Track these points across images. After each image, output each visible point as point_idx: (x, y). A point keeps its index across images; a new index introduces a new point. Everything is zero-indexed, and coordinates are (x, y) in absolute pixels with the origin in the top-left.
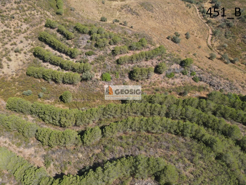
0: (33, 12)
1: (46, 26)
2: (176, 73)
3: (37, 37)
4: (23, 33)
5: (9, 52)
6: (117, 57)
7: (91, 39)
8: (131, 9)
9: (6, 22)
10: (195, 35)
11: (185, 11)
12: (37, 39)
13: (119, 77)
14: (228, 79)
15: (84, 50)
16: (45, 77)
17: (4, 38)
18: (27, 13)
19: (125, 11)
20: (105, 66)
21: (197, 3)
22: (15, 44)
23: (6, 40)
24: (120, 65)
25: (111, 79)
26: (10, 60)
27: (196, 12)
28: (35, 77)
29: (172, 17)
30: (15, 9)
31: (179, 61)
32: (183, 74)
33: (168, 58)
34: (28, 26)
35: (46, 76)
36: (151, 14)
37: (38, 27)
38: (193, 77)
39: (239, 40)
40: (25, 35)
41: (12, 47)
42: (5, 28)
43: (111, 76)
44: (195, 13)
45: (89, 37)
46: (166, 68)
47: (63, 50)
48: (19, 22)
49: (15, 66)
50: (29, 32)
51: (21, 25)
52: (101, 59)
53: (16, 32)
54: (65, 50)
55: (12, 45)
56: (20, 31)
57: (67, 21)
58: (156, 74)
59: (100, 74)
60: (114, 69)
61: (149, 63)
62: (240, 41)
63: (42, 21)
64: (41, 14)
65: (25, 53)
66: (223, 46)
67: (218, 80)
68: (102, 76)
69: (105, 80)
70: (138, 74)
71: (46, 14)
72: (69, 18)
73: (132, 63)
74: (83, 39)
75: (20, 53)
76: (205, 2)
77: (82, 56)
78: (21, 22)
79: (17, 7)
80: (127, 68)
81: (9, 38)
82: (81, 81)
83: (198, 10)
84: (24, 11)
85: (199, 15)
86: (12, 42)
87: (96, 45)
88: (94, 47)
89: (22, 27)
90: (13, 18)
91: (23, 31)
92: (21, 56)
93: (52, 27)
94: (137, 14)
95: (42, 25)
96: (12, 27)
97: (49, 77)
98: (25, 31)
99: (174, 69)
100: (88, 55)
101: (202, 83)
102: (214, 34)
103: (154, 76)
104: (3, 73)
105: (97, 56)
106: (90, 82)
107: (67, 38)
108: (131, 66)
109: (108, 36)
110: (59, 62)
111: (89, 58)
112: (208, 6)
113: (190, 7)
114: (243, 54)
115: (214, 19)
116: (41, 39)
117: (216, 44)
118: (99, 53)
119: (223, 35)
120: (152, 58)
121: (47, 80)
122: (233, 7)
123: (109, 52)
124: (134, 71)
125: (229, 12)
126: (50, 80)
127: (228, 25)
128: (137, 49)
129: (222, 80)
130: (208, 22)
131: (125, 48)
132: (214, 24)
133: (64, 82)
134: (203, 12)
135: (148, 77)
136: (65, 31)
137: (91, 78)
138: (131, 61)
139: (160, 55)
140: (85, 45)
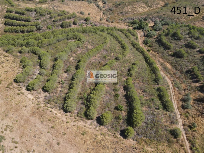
1: (7, 12)
2: (83, 24)
3: (3, 17)
6: (53, 19)
7: (37, 13)
10: (94, 14)
11: (88, 6)
13: (56, 27)
14: (107, 24)
15: (34, 18)
16: (16, 30)
19: (51, 7)
20: (47, 23)
21: (94, 3)
24: (55, 22)
25: (52, 28)
27: (94, 6)
28: (10, 32)
29: (80, 8)
31: (84, 19)
32: (87, 24)
33: (78, 18)
36: (67, 6)
37: (2, 12)
38: (91, 25)
39: (116, 15)
43: (52, 27)
44: (93, 7)
45: (35, 12)
46: (78, 22)
47: (22, 19)
52: (45, 21)
54: (23, 19)
57: (19, 8)
58: (74, 25)
59: (46, 27)
60: (52, 24)
61: (69, 21)
63: (3, 10)
64: (2, 7)
66: (109, 17)
67: (103, 25)
68: (47, 27)
69: (49, 29)
70: (65, 24)
72: (19, 7)
73: (61, 21)
74: (32, 14)
76: (99, 2)
77: (34, 21)
80: (59, 23)
82: (37, 31)
83: (95, 6)
85: (96, 8)
87: (41, 15)
88: (39, 16)
93: (11, 12)
95: (4, 12)
97: (18, 30)
100: (37, 20)
102: (104, 13)
105: (42, 20)
106: (41, 31)
107: (23, 14)
108: (61, 22)
109: (46, 11)
110: (22, 24)
111: (38, 21)
112: (101, 4)
113: (90, 4)
114: (117, 19)
115: (104, 9)
116: (6, 17)
117: (105, 18)
118: (43, 18)
119: (108, 14)
120: (70, 19)
121: (17, 32)
122: (113, 2)
123: (48, 18)
124: (62, 23)
125: (111, 4)
126: (19, 31)
127: (111, 10)
128: (62, 15)
129: (105, 25)
130: (101, 10)
131: (56, 15)
132: (104, 10)
133: (28, 32)
134: (98, 6)
135: (70, 26)
136: (20, 11)
137: (42, 28)
138: (60, 20)
139: (74, 17)
140: (34, 16)
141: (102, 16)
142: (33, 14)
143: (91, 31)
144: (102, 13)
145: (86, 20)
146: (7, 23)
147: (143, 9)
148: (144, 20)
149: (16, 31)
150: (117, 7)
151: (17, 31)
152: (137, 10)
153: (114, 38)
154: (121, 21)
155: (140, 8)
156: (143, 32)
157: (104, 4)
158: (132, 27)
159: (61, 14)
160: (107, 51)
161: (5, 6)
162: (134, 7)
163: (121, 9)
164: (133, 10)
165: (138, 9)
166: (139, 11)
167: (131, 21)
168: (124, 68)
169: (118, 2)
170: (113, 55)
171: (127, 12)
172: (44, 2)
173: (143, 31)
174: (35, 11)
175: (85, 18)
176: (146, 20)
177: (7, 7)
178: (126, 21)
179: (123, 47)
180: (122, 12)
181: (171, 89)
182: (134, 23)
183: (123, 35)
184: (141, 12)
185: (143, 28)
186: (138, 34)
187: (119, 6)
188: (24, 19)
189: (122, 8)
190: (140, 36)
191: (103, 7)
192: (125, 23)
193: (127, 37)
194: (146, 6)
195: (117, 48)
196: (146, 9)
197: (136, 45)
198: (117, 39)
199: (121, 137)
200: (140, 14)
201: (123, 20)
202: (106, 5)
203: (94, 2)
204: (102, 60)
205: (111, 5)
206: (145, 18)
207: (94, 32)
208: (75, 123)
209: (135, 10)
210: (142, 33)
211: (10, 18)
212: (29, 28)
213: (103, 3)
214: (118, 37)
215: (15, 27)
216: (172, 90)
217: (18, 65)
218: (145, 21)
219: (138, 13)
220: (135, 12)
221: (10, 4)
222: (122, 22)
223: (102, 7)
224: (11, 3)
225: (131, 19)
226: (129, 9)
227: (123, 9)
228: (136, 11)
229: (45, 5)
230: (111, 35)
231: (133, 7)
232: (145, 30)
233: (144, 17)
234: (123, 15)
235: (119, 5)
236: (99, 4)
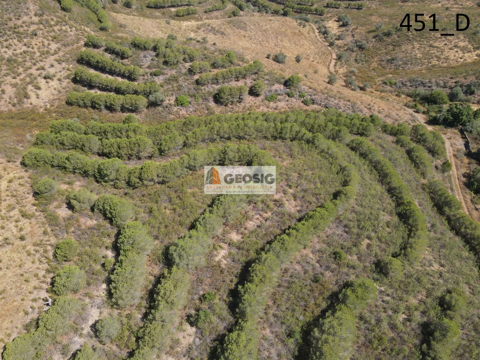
0: (64, 28)
1: (86, 45)
2: (279, 95)
3: (74, 60)
4: (53, 55)
5: (35, 78)
6: (196, 77)
7: (157, 55)
8: (212, 27)
9: (25, 40)
10: (311, 59)
11: (297, 31)
12: (75, 62)
13: (200, 101)
14: (349, 101)
15: (147, 70)
16: (96, 103)
17: (25, 61)
18: (56, 28)
19: (204, 31)
20: (180, 88)
21: (316, 22)
22: (43, 69)
23: (28, 64)
24: (200, 87)
25: (190, 103)
26: (39, 88)
27: (314, 32)
28: (79, 106)
29: (277, 38)
30: (37, 24)
31: (283, 81)
32: (289, 96)
33: (267, 77)
34: (58, 45)
35: (97, 101)
36: (243, 33)
37: (75, 46)
38: (302, 100)
39: (374, 65)
40: (56, 57)
41: (39, 72)
42: (25, 48)
43: (189, 99)
44: (312, 34)
45: (154, 54)
46: (264, 89)
47: (118, 70)
48: (45, 40)
49: (46, 96)
50: (61, 54)
51: (49, 45)
52: (175, 79)
53: (42, 53)
54: (120, 71)
55: (38, 70)
56: (48, 52)
57: (118, 38)
58: (251, 97)
59: (173, 98)
60: (193, 91)
61: (241, 83)
62: (376, 66)
63: (78, 40)
64: (77, 30)
65: (59, 80)
66: (352, 72)
67: (336, 101)
68: (177, 100)
69: (182, 104)
70: (227, 94)
71: (84, 30)
72: (120, 35)
73: (217, 83)
74: (145, 57)
75: (52, 80)
76: (328, 21)
77: (146, 77)
78: (48, 40)
79: (39, 21)
80: (211, 90)
81: (33, 61)
82: (147, 108)
83: (317, 31)
84: (51, 26)
85: (318, 37)
86: (38, 66)
87: (166, 63)
88: (162, 66)
89: (50, 47)
90: (36, 35)
91: (52, 52)
92: (54, 83)
93: (95, 46)
94: (223, 33)
95: (79, 44)
96: (35, 46)
97: (101, 102)
98: (56, 53)
99: (276, 91)
100: (155, 75)
101: (315, 107)
102: (339, 58)
103: (249, 100)
104: (31, 104)
105: (168, 76)
106: (160, 108)
107: (122, 56)
108: (217, 87)
109: (181, 51)
110: (114, 85)
111: (156, 79)
112: (332, 26)
113: (304, 26)
114: (379, 80)
115: (340, 41)
116: (81, 61)
117: (341, 71)
118: (171, 72)
119: (352, 59)
120: (244, 77)
121: (98, 109)
122: (368, 25)
123: (184, 71)
124: (220, 91)
125: (362, 30)
126: (103, 107)
127: (361, 48)
128: (223, 67)
129: (342, 102)
130: (331, 44)
131: (207, 64)
132: (340, 47)
133: (123, 109)
134: (325, 33)
135: (240, 100)
136: (118, 48)
137: (162, 101)
138: (215, 81)
139: (256, 73)
140: (149, 63)
141: (335, 65)
142: (147, 58)
143: (300, 135)
144: (334, 56)
145: (287, 83)
146: (78, 78)
147: (461, 55)
148: (466, 93)
149: (94, 106)
150: (381, 40)
151: (98, 104)
152: (442, 57)
153: (371, 170)
154: (388, 88)
155: (451, 49)
156: (464, 137)
157: (341, 26)
158: (424, 113)
159: (221, 63)
160: (347, 229)
161: (86, 29)
162: (433, 47)
163: (391, 47)
164: (428, 56)
165: (446, 54)
166: (447, 59)
167: (422, 91)
168: (404, 316)
169: (383, 27)
170: (369, 246)
171: (414, 61)
172: (189, 14)
173: (462, 132)
174: (155, 49)
175: (287, 76)
176: (472, 93)
177: (91, 31)
178: (404, 89)
180: (393, 59)
182: (430, 100)
183: (399, 154)
184: (454, 64)
185: (464, 124)
186: (447, 144)
187: (385, 38)
188: (122, 71)
189: (396, 45)
190: (454, 155)
191: (339, 38)
192: (403, 96)
193: (417, 166)
194: (470, 46)
195: (385, 217)
196: (470, 54)
197: (450, 207)
200: (454, 71)
201: (395, 84)
202: (349, 32)
203: (315, 20)
204: (328, 268)
205: (364, 32)
206: (469, 86)
207: (308, 142)
209: (436, 56)
210: (460, 143)
211: (89, 64)
212: (129, 99)
213: (341, 23)
218: (469, 97)
219: (445, 65)
220: (434, 62)
221: (100, 21)
222: (391, 92)
223: (335, 35)
224: (102, 20)
225: (423, 84)
226: (417, 52)
227: (397, 48)
228: (438, 58)
229: (189, 23)
230: (363, 155)
231: (431, 46)
232: (471, 132)
233: (466, 82)
234: (397, 67)
235: (388, 34)
236: (327, 26)
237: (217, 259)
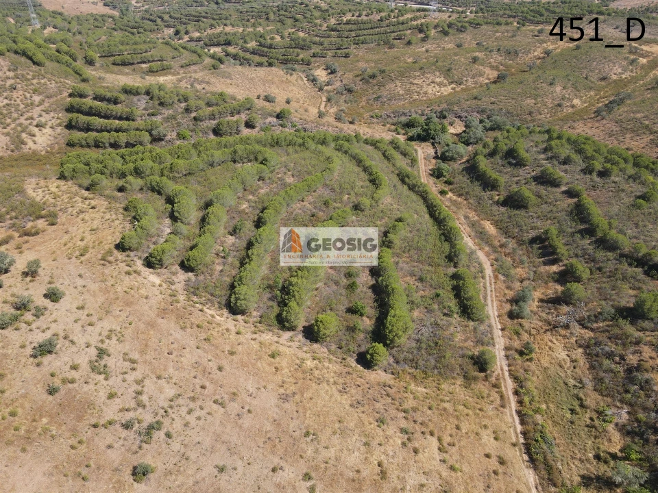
0: (42, 81)
1: (71, 95)
2: (273, 126)
3: (62, 109)
4: (38, 106)
5: (27, 127)
6: (193, 115)
7: (151, 99)
8: (195, 78)
9: (5, 94)
10: (301, 102)
11: (284, 79)
12: (63, 112)
13: (201, 134)
14: (337, 127)
15: (144, 112)
16: (99, 142)
17: (11, 113)
18: (35, 81)
19: (186, 82)
20: (179, 125)
21: (304, 71)
22: (32, 118)
23: (15, 115)
24: (198, 122)
25: (191, 136)
26: (34, 136)
27: (302, 80)
28: (82, 146)
29: (264, 85)
30: (12, 78)
31: (275, 114)
32: (282, 126)
33: (259, 112)
34: (41, 97)
35: (100, 140)
36: (229, 81)
37: (59, 97)
38: (295, 129)
40: (42, 107)
41: (29, 122)
42: (6, 101)
43: (191, 134)
44: (300, 82)
45: (148, 97)
46: (259, 123)
47: (114, 113)
48: (26, 93)
49: (44, 142)
50: (47, 105)
51: (31, 97)
52: (173, 117)
53: (27, 105)
55: (26, 119)
56: (32, 104)
57: (104, 87)
58: (247, 129)
59: (175, 133)
60: (192, 127)
61: (235, 118)
62: (364, 104)
63: (61, 92)
64: (56, 82)
65: (52, 128)
66: (342, 110)
67: (325, 128)
68: (178, 134)
69: (184, 138)
70: (225, 126)
71: (65, 82)
72: (104, 85)
73: (214, 119)
74: (139, 100)
75: (45, 128)
76: (316, 70)
77: (144, 118)
78: (29, 93)
79: (15, 75)
80: (209, 125)
81: (19, 112)
82: (151, 143)
83: (305, 79)
84: (29, 80)
85: (308, 84)
86: (25, 117)
87: (161, 104)
88: (158, 107)
89: (33, 99)
90: (15, 89)
91: (37, 103)
92: (47, 130)
93: (81, 96)
95: (63, 96)
96: (17, 99)
97: (105, 141)
98: (40, 104)
99: (270, 123)
100: (153, 115)
102: (329, 100)
103: (246, 132)
104: (30, 149)
105: (166, 115)
106: (163, 143)
107: (116, 102)
108: (215, 122)
109: (175, 93)
110: (114, 127)
111: (154, 118)
112: (321, 75)
113: (291, 75)
114: (367, 115)
115: (330, 87)
116: (70, 109)
117: (332, 111)
118: (168, 112)
119: (342, 101)
120: (239, 113)
121: (102, 147)
122: (356, 70)
123: (180, 110)
124: (218, 125)
125: (349, 75)
126: (107, 145)
127: (350, 91)
128: (217, 105)
129: (331, 128)
130: (321, 90)
131: (202, 103)
132: (329, 92)
133: (128, 145)
134: (314, 80)
135: (238, 132)
136: (109, 95)
137: (165, 136)
138: (212, 117)
139: (249, 109)
140: (144, 106)
141: (326, 106)
142: (142, 103)
143: (293, 142)
144: (324, 99)
145: (278, 117)
146: (73, 124)
147: (438, 89)
148: (440, 118)
149: (97, 145)
150: (367, 82)
151: (102, 142)
152: (422, 92)
153: (351, 160)
154: (375, 120)
155: (429, 85)
156: (435, 148)
157: (330, 74)
158: (404, 134)
159: (214, 101)
160: (333, 190)
161: (67, 81)
162: (413, 84)
163: (376, 88)
164: (409, 92)
165: (425, 89)
166: (426, 93)
167: (403, 119)
169: (368, 70)
170: (348, 198)
171: (398, 97)
172: (163, 69)
173: (433, 144)
174: (148, 93)
175: (278, 110)
176: (445, 117)
177: (71, 83)
178: (389, 120)
179: (374, 182)
180: (378, 97)
181: (487, 278)
182: (409, 125)
183: (377, 155)
184: (432, 97)
185: (434, 139)
186: (420, 152)
187: (371, 80)
188: (119, 114)
189: (381, 85)
190: (425, 158)
191: (328, 84)
192: (388, 125)
193: (388, 159)
194: (445, 81)
195: (360, 183)
196: (446, 88)
197: (409, 178)
198: (359, 162)
199: (359, 366)
200: (430, 103)
201: (381, 116)
202: (338, 78)
203: (303, 69)
204: (320, 210)
205: (351, 77)
206: (441, 112)
207: (300, 145)
208: (254, 336)
209: (416, 92)
210: (431, 151)
211: (79, 111)
212: (132, 136)
213: (329, 71)
214: (363, 156)
215: (94, 134)
216: (490, 280)
217: (121, 217)
218: (442, 120)
219: (425, 98)
220: (415, 96)
221: (81, 75)
222: (378, 123)
223: (324, 82)
224: (81, 73)
225: (404, 114)
226: (399, 89)
227: (382, 88)
228: (419, 93)
229: (166, 78)
230: (346, 152)
231: (411, 83)
232: (440, 143)
233: (439, 109)
234: (383, 104)
235: (373, 77)
236: (316, 74)
237: (242, 208)
